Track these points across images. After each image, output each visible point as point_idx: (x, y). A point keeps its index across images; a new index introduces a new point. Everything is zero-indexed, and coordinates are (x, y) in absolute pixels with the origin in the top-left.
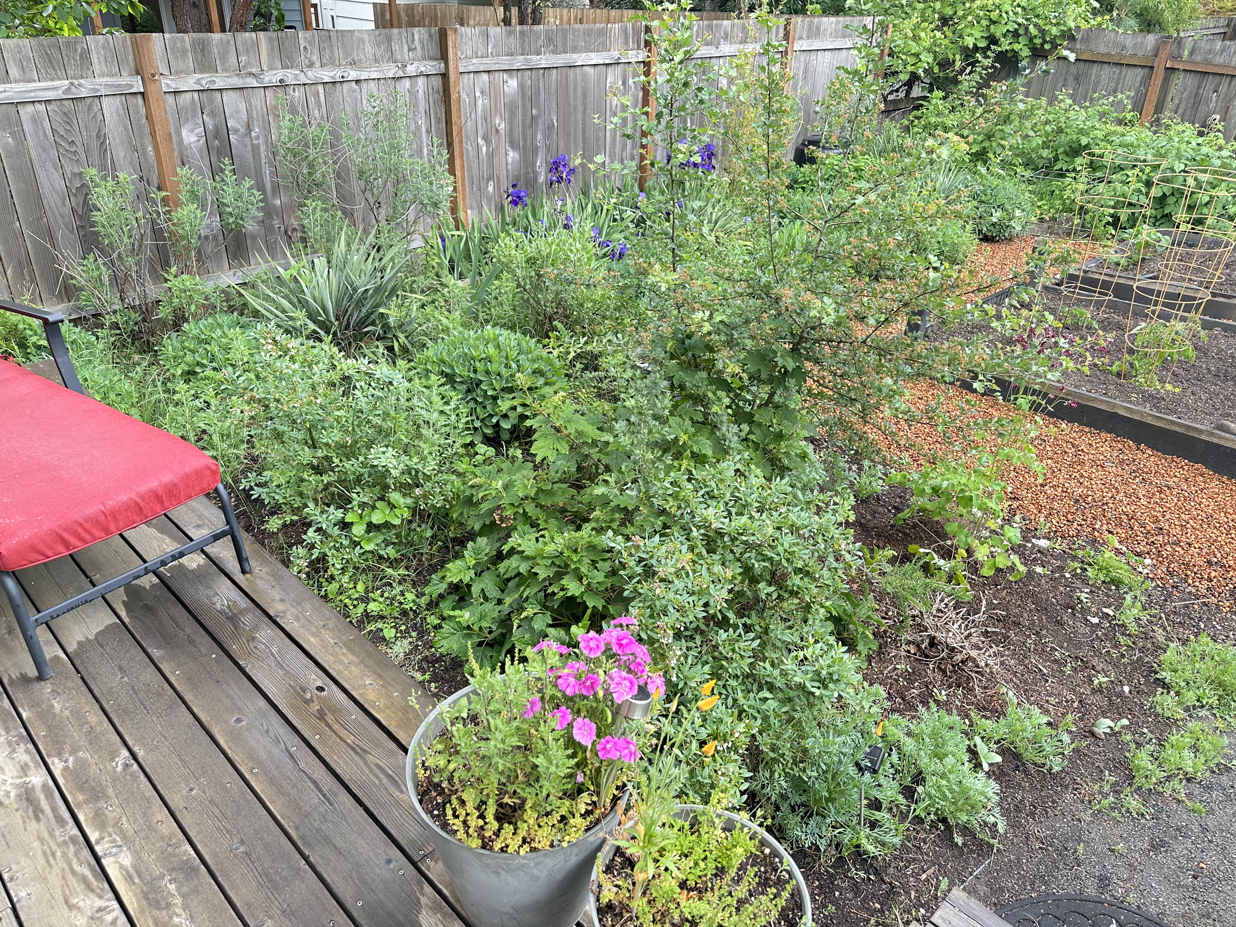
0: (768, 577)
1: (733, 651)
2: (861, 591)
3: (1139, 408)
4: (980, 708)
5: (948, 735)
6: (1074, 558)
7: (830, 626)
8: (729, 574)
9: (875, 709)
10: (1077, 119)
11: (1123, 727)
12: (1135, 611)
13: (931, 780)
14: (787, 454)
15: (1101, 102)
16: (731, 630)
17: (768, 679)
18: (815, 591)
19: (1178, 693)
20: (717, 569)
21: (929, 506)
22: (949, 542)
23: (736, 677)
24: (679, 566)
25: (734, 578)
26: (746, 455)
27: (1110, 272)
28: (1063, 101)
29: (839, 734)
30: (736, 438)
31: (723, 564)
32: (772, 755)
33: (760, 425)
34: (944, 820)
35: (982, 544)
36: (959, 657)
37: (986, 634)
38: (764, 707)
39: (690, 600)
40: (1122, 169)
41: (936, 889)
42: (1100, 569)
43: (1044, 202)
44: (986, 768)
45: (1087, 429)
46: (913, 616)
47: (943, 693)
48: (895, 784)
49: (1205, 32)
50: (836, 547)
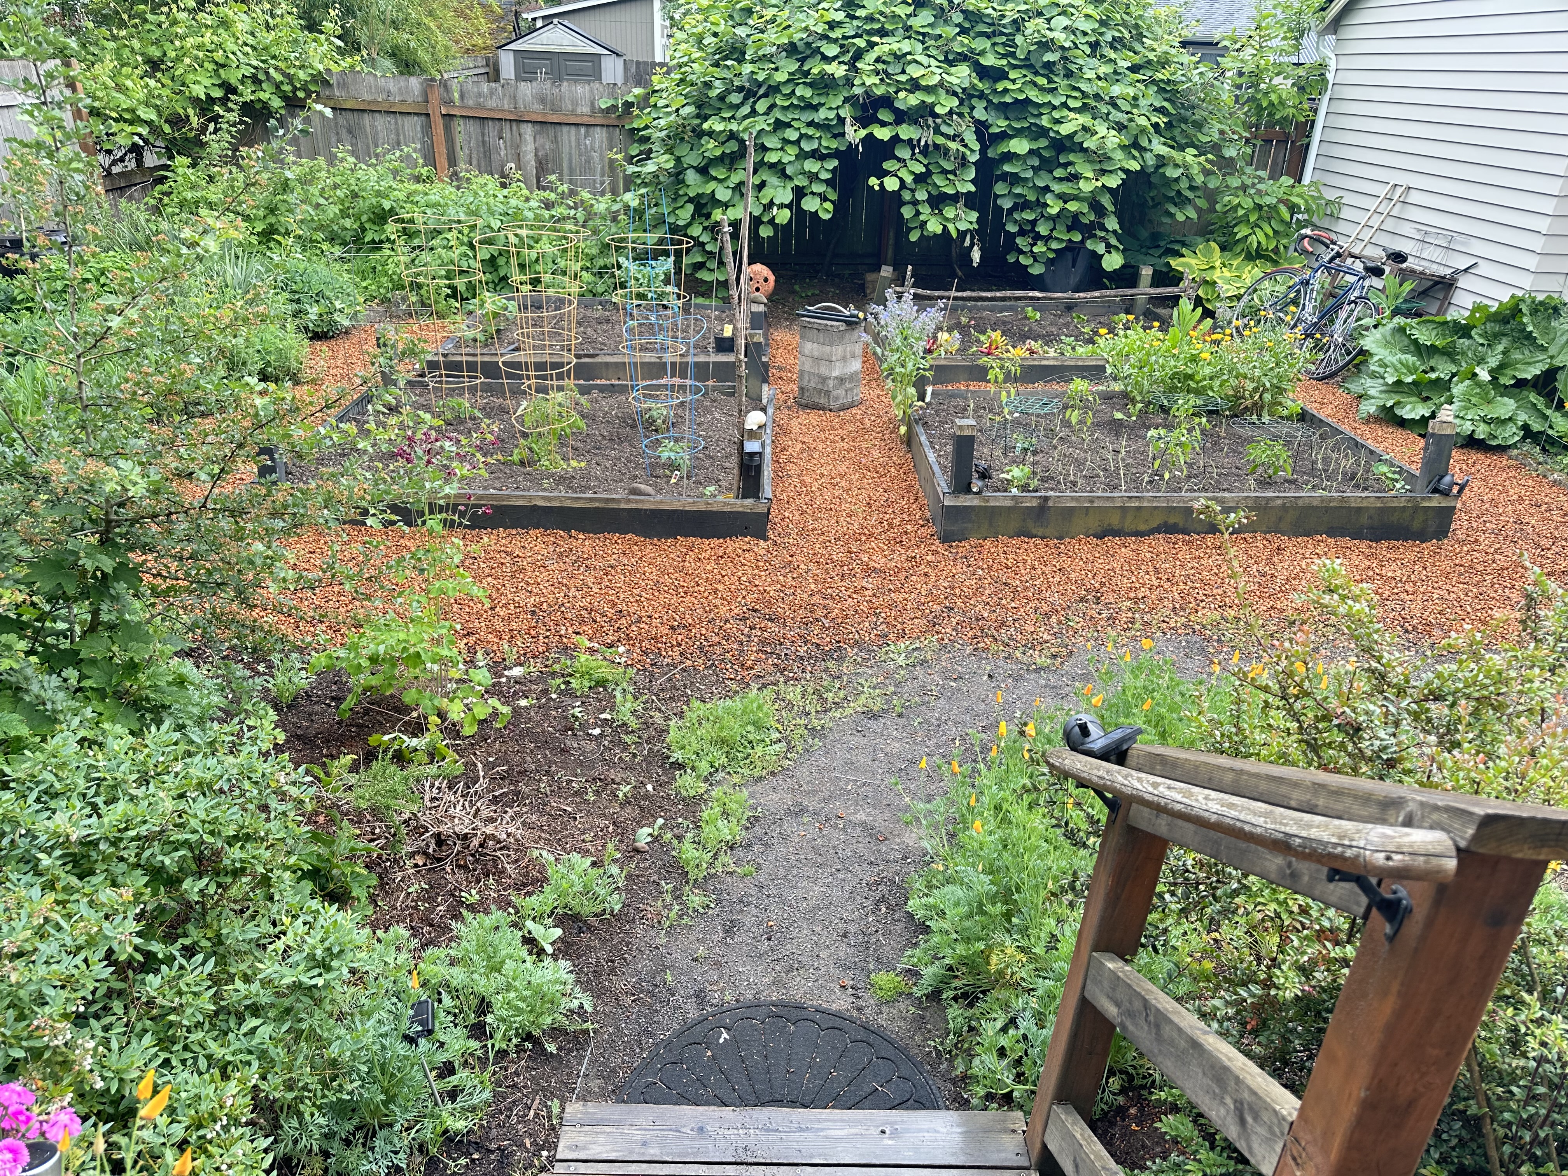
0: (194, 867)
1: (180, 993)
2: (331, 821)
3: (556, 494)
4: (519, 887)
5: (495, 937)
6: (553, 675)
7: (308, 886)
8: (127, 894)
9: (403, 956)
10: (368, 180)
11: (660, 828)
12: (629, 705)
13: (497, 1001)
14: (154, 688)
15: (387, 157)
16: (164, 968)
17: (248, 1002)
18: (268, 854)
19: (693, 769)
20: (107, 895)
21: (374, 681)
22: (415, 714)
23: (199, 1025)
24: (38, 921)
25: (137, 895)
26: (88, 713)
27: (471, 351)
28: (342, 160)
29: (369, 1015)
30: (61, 695)
31: (114, 884)
32: (290, 1096)
33: (93, 662)
34: (529, 1037)
35: (452, 701)
36: (475, 842)
37: (495, 800)
38: (256, 1041)
39: (78, 961)
40: (440, 233)
41: (550, 1120)
42: (582, 676)
43: (369, 281)
44: (549, 949)
45: (514, 532)
46: (405, 822)
47: (474, 892)
48: (460, 1031)
49: (466, 73)
50: (273, 784)
